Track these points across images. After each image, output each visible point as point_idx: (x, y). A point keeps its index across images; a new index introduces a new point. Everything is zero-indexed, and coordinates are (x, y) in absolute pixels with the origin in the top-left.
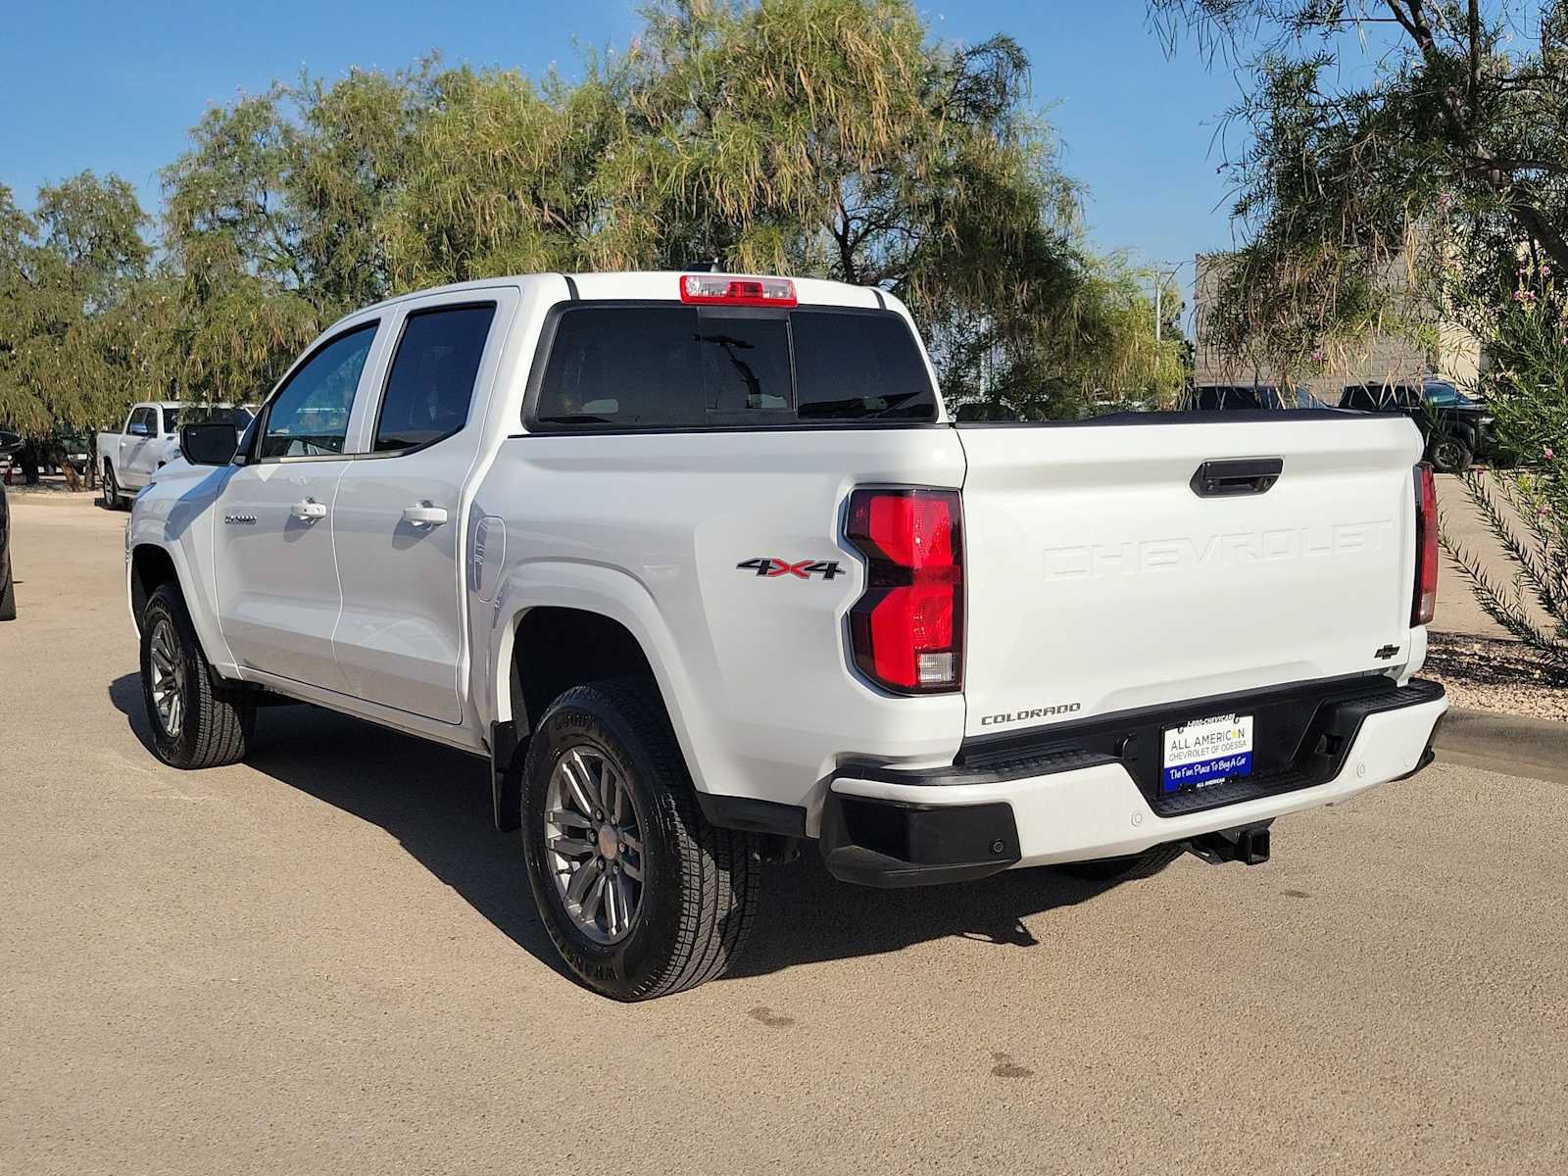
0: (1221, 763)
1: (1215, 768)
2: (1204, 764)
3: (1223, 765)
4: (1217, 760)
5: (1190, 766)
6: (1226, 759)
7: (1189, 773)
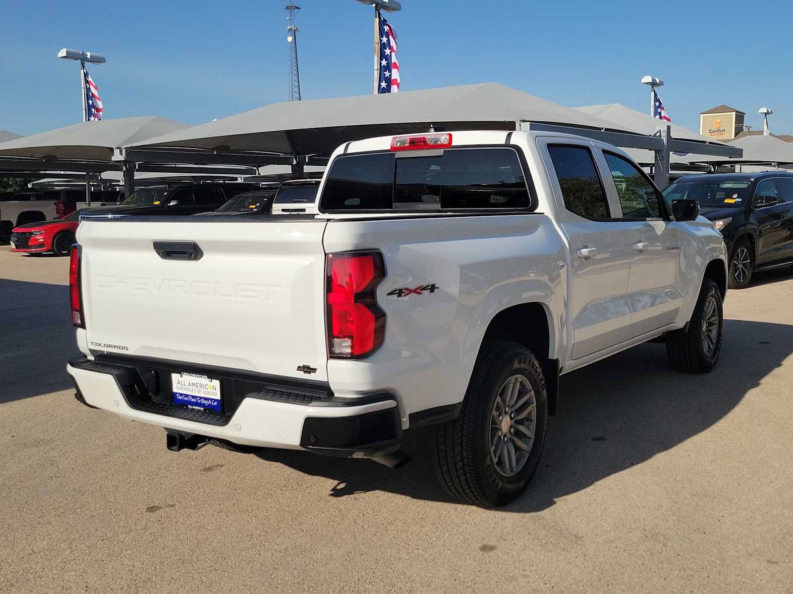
0: (202, 400)
1: (199, 401)
2: (194, 397)
3: (203, 401)
4: (201, 398)
5: (187, 396)
6: (206, 399)
7: (186, 399)
